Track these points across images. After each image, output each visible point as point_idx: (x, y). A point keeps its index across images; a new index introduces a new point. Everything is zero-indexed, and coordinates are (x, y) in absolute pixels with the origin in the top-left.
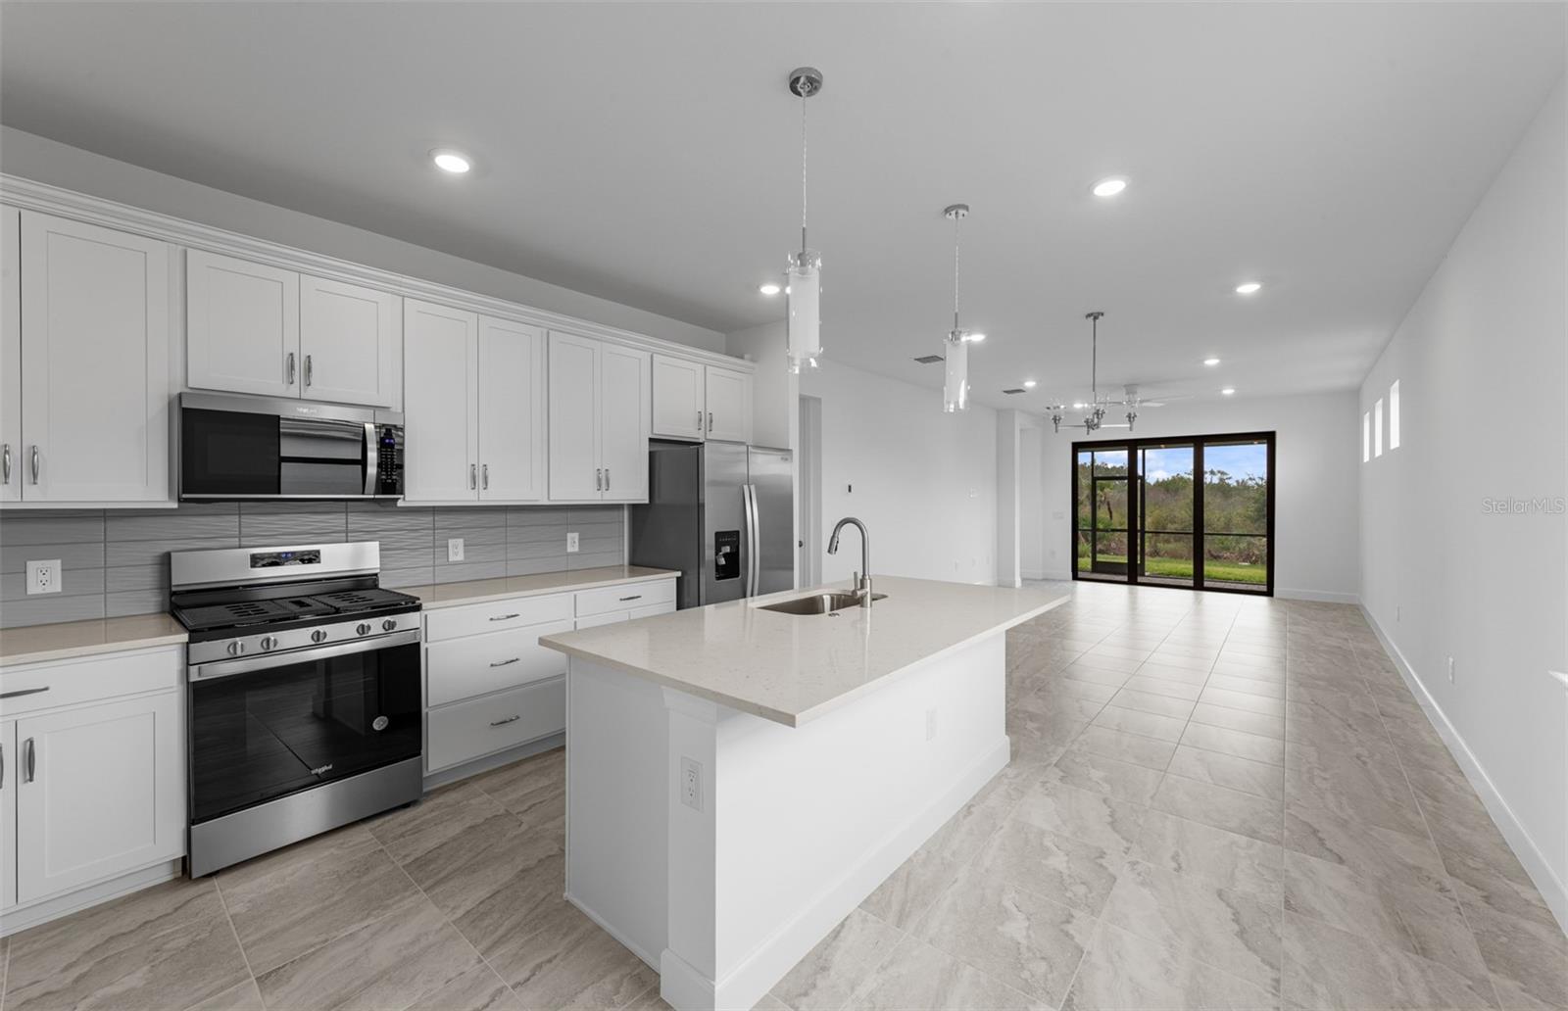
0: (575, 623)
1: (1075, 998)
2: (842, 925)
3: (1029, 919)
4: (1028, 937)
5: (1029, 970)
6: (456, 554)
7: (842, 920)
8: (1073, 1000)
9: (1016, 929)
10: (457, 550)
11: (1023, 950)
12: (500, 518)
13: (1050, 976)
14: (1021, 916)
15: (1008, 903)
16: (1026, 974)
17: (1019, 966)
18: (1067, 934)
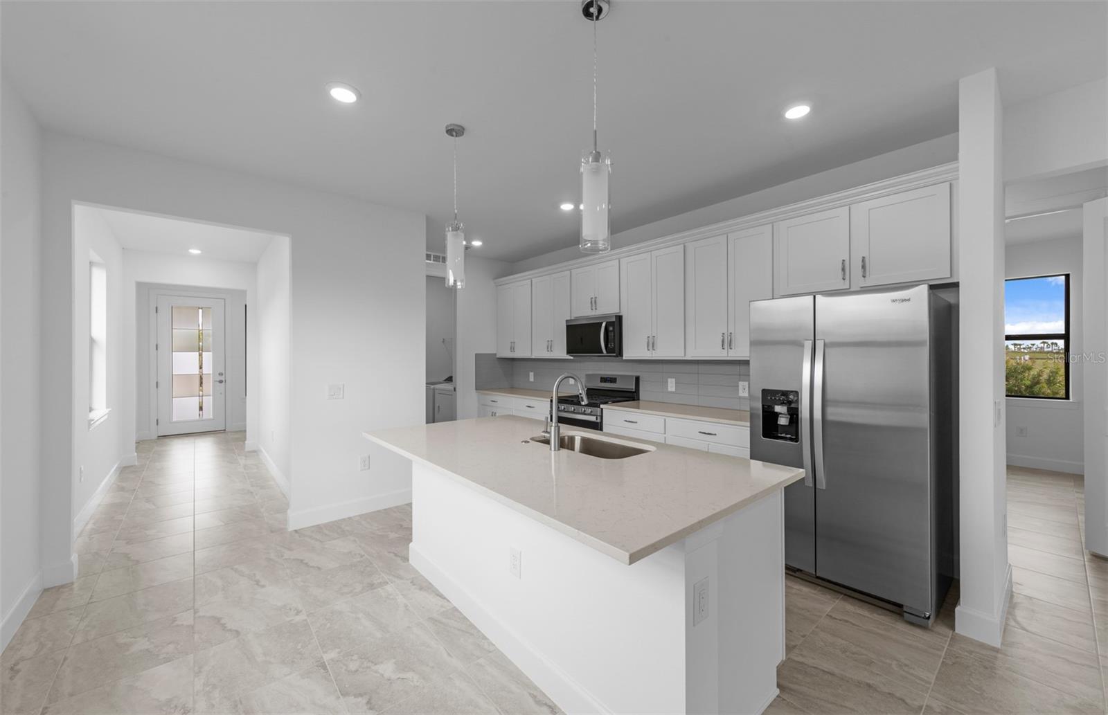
0: (665, 438)
1: (324, 671)
2: (445, 598)
3: (389, 680)
4: (376, 672)
5: (356, 660)
6: (672, 387)
7: (447, 597)
8: (324, 669)
9: (387, 669)
10: (671, 385)
11: (370, 664)
12: (694, 368)
13: (345, 668)
14: (394, 677)
15: (409, 675)
16: (355, 657)
17: (363, 657)
18: (361, 695)
